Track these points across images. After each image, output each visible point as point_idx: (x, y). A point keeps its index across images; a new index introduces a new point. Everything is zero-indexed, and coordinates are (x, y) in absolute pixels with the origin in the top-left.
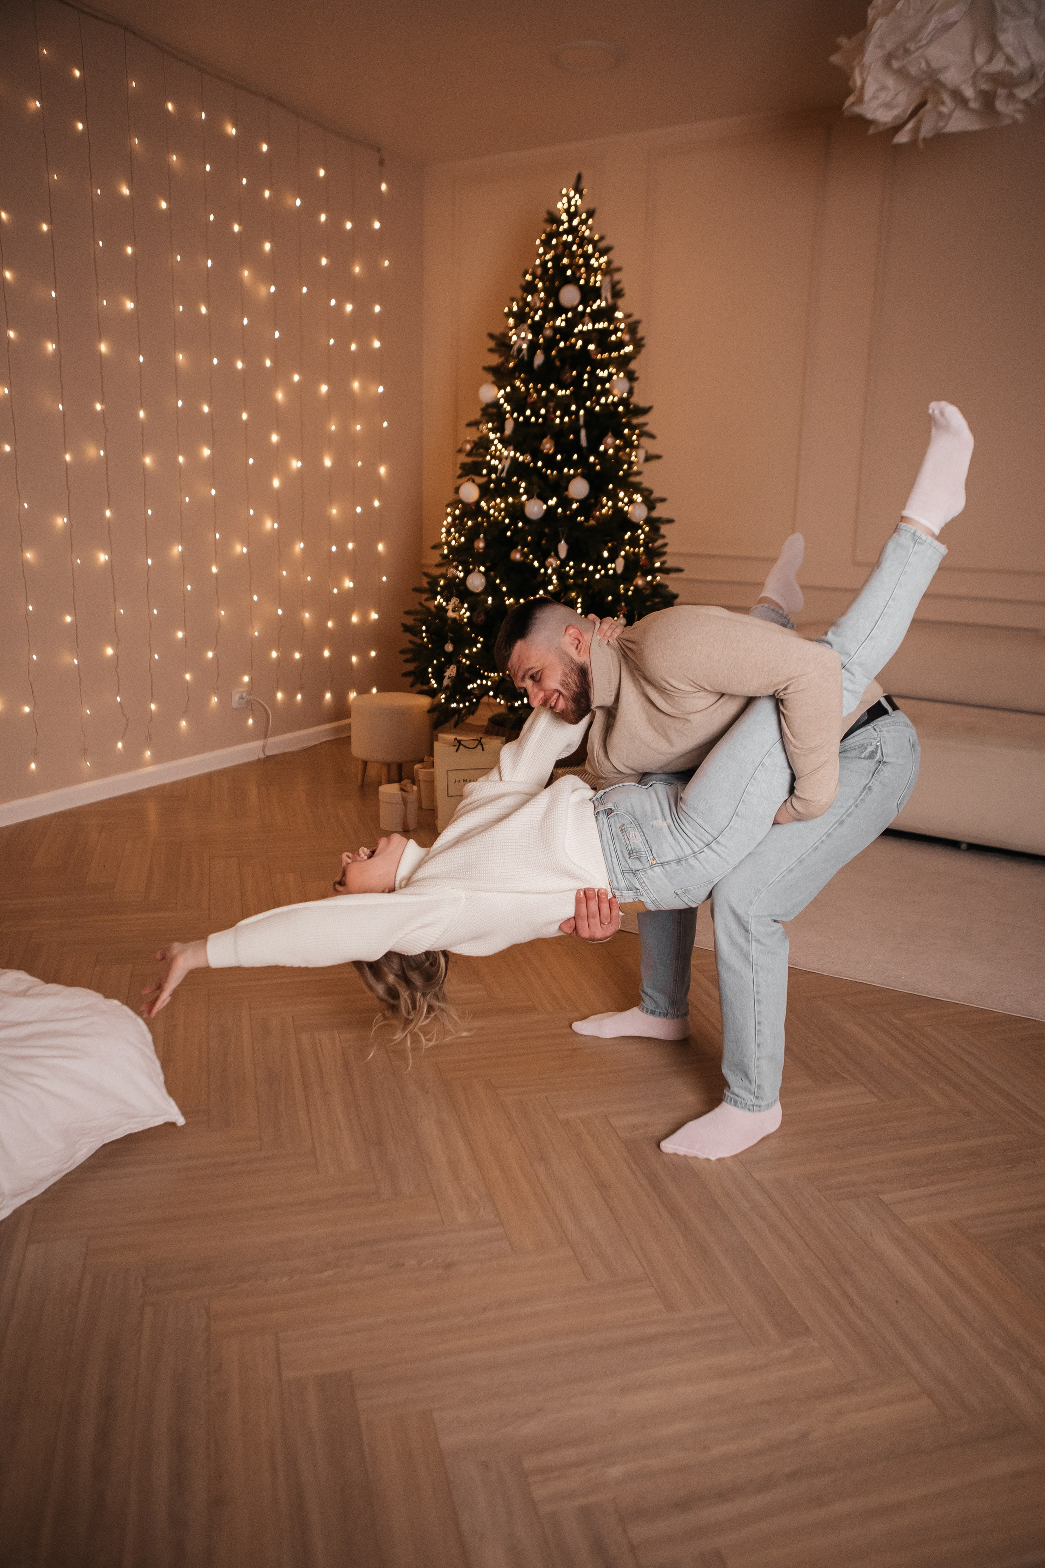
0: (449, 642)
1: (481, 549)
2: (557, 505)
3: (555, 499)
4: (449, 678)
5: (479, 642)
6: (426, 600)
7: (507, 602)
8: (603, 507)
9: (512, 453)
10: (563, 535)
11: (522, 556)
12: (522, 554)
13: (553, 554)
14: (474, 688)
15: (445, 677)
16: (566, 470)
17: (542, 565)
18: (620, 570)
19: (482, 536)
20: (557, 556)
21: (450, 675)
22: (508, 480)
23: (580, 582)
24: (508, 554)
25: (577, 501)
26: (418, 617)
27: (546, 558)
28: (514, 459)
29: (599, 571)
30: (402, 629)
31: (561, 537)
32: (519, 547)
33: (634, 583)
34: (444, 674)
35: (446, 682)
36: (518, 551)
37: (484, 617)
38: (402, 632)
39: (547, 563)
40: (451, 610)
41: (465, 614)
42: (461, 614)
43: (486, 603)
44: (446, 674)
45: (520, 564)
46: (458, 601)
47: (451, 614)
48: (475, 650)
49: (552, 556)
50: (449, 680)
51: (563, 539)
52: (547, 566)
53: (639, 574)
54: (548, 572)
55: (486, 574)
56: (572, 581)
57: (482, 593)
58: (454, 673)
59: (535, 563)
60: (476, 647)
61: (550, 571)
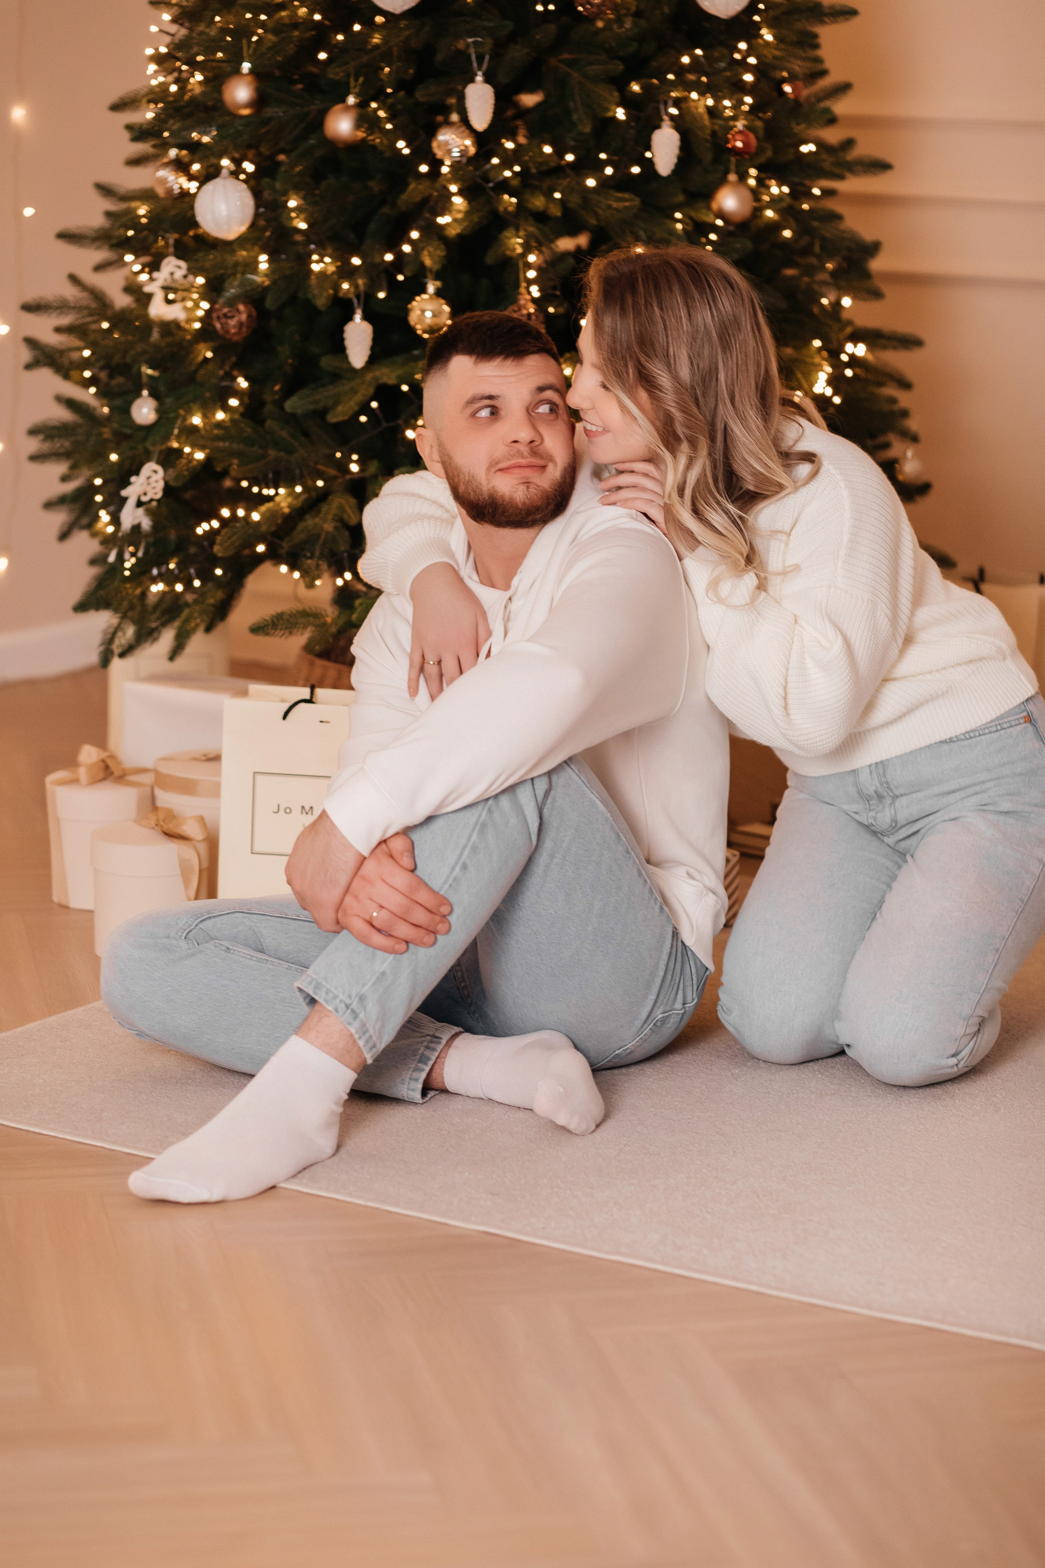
0: (145, 393)
1: (246, 106)
4: (139, 504)
5: (237, 393)
6: (99, 268)
7: (316, 267)
10: (480, 59)
11: (358, 125)
12: (365, 120)
13: (455, 117)
14: (212, 533)
15: (124, 500)
17: (423, 151)
18: (666, 167)
19: (246, 66)
20: (465, 121)
21: (145, 493)
23: (538, 202)
24: (318, 123)
26: (66, 320)
27: (432, 131)
29: (597, 167)
30: (26, 355)
31: (475, 65)
32: (351, 100)
33: (715, 206)
34: (124, 493)
35: (131, 516)
36: (349, 108)
37: (249, 316)
38: (28, 367)
39: (434, 144)
40: (159, 297)
41: (197, 306)
42: (186, 309)
43: (252, 274)
44: (132, 492)
45: (354, 148)
46: (179, 267)
47: (158, 309)
48: (220, 416)
49: (448, 123)
50: (141, 511)
51: (480, 70)
52: (434, 155)
53: (732, 177)
54: (439, 173)
55: (255, 184)
56: (514, 200)
57: (242, 241)
58: (155, 491)
59: (401, 144)
60: (226, 408)
61: (445, 170)
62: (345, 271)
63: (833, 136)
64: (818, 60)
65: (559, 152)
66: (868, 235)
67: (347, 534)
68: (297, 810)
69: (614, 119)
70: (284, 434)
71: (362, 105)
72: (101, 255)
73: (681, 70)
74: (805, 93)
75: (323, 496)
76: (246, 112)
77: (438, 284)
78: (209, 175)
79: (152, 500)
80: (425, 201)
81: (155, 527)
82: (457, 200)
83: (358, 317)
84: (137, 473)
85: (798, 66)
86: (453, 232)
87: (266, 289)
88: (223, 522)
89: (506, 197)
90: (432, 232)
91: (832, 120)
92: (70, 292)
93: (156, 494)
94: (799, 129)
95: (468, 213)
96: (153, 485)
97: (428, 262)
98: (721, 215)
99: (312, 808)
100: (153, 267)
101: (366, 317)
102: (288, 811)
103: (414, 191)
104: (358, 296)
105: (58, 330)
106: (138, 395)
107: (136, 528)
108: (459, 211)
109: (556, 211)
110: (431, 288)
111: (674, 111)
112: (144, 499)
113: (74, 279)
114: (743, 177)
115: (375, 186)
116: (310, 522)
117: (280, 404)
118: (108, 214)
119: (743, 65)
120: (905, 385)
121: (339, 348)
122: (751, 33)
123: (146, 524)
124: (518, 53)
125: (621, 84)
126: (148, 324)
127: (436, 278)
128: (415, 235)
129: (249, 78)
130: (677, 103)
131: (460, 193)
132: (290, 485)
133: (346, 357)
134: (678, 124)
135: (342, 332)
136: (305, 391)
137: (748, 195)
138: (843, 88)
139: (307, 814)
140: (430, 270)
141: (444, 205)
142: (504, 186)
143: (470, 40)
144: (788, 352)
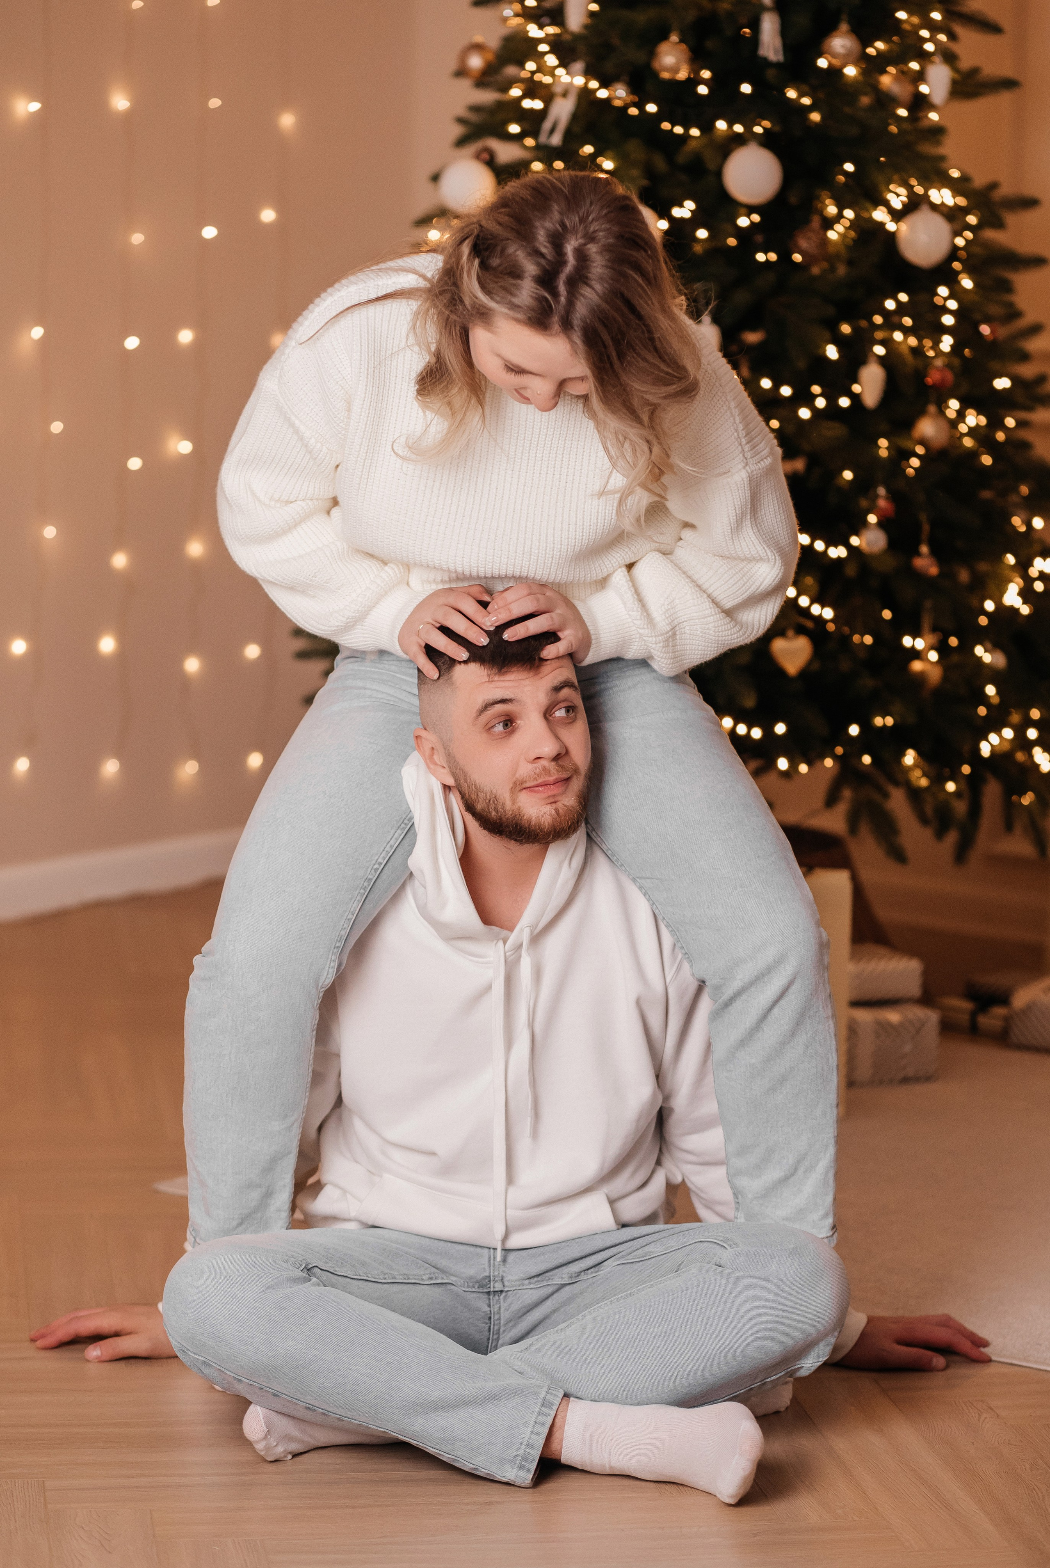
2: (697, 220)
3: (690, 205)
8: (829, 223)
9: (579, 81)
16: (721, 125)
18: (871, 399)
22: (567, 152)
25: (750, 210)
28: (585, 94)
29: (809, 401)
33: (916, 434)
51: (706, 313)
53: (932, 409)
63: (1028, 371)
64: (1010, 305)
65: (777, 386)
69: (826, 357)
73: (885, 313)
74: (1001, 333)
85: (994, 309)
91: (1025, 357)
94: (994, 365)
98: (922, 442)
111: (879, 350)
114: (941, 406)
119: (945, 310)
122: (951, 280)
124: (742, 298)
125: (832, 326)
130: (882, 343)
134: (884, 362)
137: (944, 425)
138: (1035, 329)
144: (983, 567)
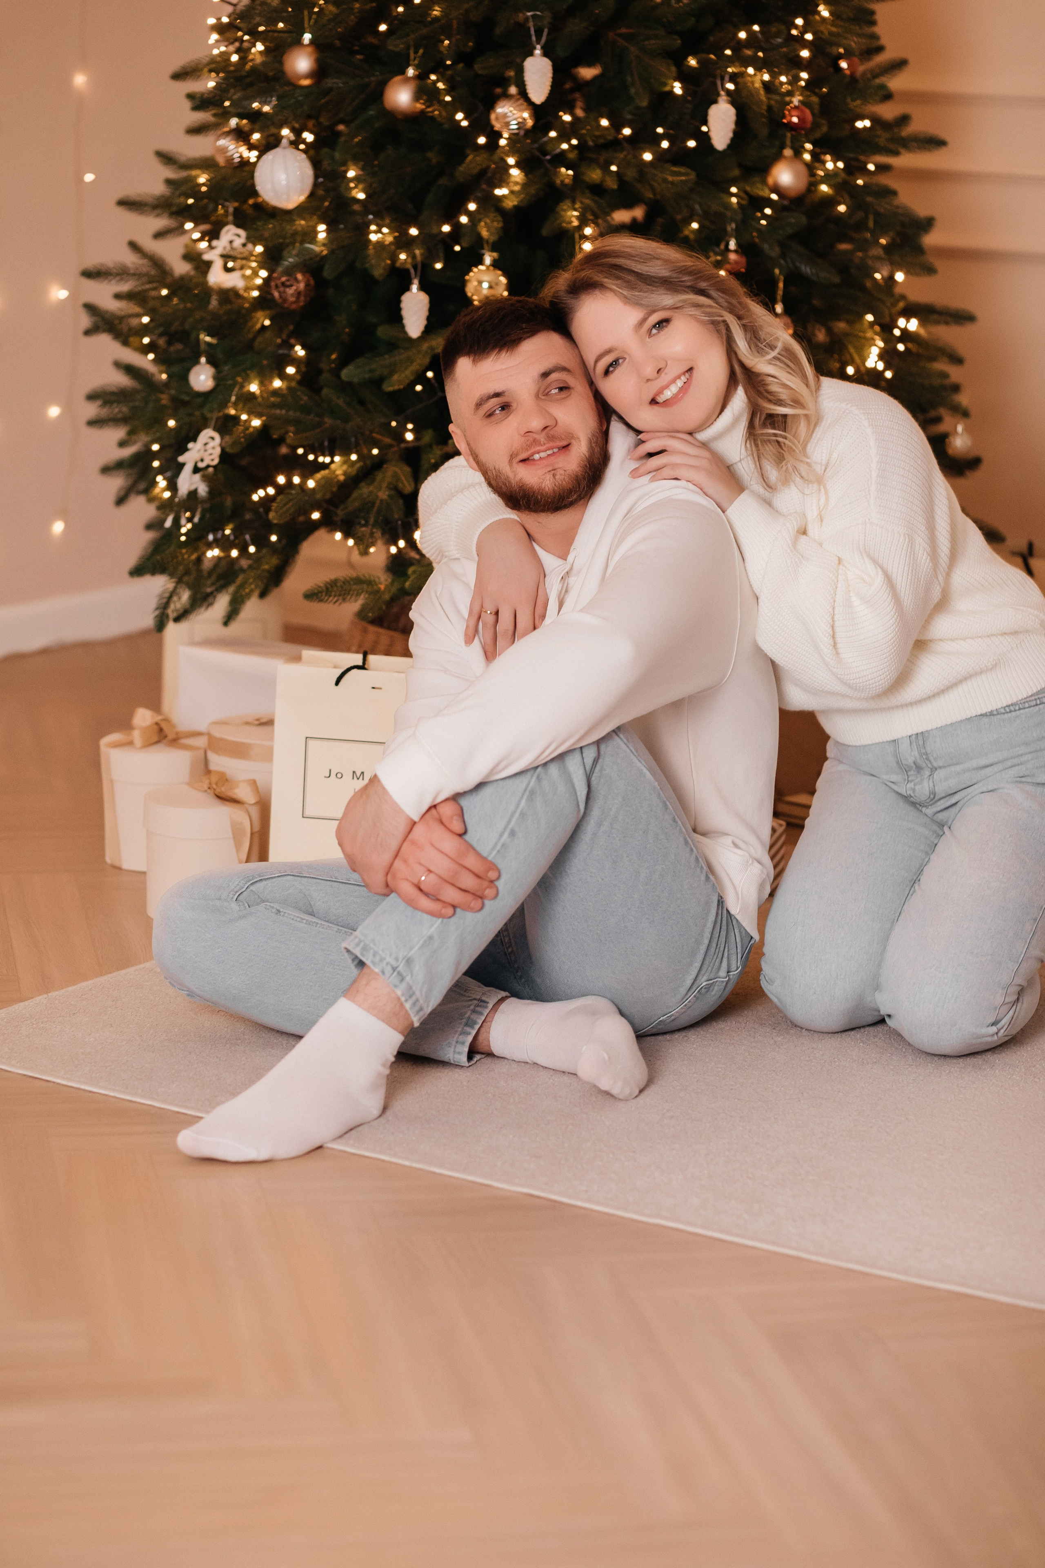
0: (203, 360)
1: (306, 77)
4: (196, 470)
5: (294, 361)
6: (159, 235)
7: (373, 237)
10: (539, 33)
11: (417, 97)
12: (424, 92)
13: (513, 90)
14: (267, 499)
15: (182, 466)
17: (481, 123)
18: (722, 141)
19: (307, 37)
20: (523, 94)
21: (202, 460)
23: (595, 175)
24: (378, 94)
26: (125, 287)
27: (490, 105)
29: (652, 143)
30: (86, 321)
31: (534, 38)
32: (411, 72)
33: (770, 181)
34: (181, 459)
35: (188, 482)
36: (408, 79)
37: (307, 285)
38: (88, 333)
39: (493, 116)
40: (218, 264)
41: (255, 274)
42: (244, 276)
43: (310, 243)
44: (189, 458)
45: (413, 119)
46: (238, 236)
47: (217, 277)
48: (277, 383)
49: (506, 96)
50: (197, 477)
51: (538, 43)
52: (492, 127)
53: (788, 152)
54: (497, 146)
55: (314, 154)
56: (570, 172)
57: (301, 210)
58: (212, 457)
59: (459, 116)
60: (283, 376)
61: (503, 142)
62: (404, 242)
63: (888, 111)
64: (875, 37)
65: (616, 126)
66: (922, 211)
67: (401, 502)
68: (348, 776)
69: (671, 92)
70: (340, 402)
71: (422, 77)
72: (161, 222)
73: (738, 46)
74: (861, 69)
75: (378, 464)
76: (306, 82)
77: (495, 255)
78: (269, 145)
79: (208, 466)
80: (483, 172)
81: (212, 492)
82: (515, 172)
83: (415, 288)
84: (194, 439)
85: (854, 42)
86: (510, 204)
87: (323, 259)
88: (279, 489)
89: (563, 170)
90: (490, 203)
91: (888, 96)
92: (130, 259)
93: (213, 460)
94: (855, 104)
95: (525, 186)
96: (210, 451)
97: (485, 233)
98: (776, 189)
99: (363, 773)
100: (213, 235)
101: (423, 288)
102: (340, 776)
103: (472, 163)
104: (415, 267)
105: (118, 296)
106: (197, 362)
107: (193, 494)
108: (516, 183)
109: (612, 184)
110: (488, 260)
111: (730, 86)
112: (201, 465)
113: (133, 246)
114: (798, 152)
115: (433, 157)
116: (365, 490)
117: (336, 373)
118: (169, 182)
119: (800, 42)
120: (957, 360)
121: (396, 317)
122: (808, 9)
123: (203, 490)
124: (576, 27)
125: (678, 59)
126: (207, 291)
127: (493, 249)
128: (472, 207)
129: (310, 49)
130: (733, 78)
131: (518, 165)
132: (346, 453)
133: (403, 326)
134: (735, 99)
135: (399, 302)
136: (360, 361)
137: (803, 169)
138: (899, 65)
139: (358, 779)
140: (487, 242)
141: (501, 177)
142: (561, 159)
143: (529, 14)
144: (841, 326)
